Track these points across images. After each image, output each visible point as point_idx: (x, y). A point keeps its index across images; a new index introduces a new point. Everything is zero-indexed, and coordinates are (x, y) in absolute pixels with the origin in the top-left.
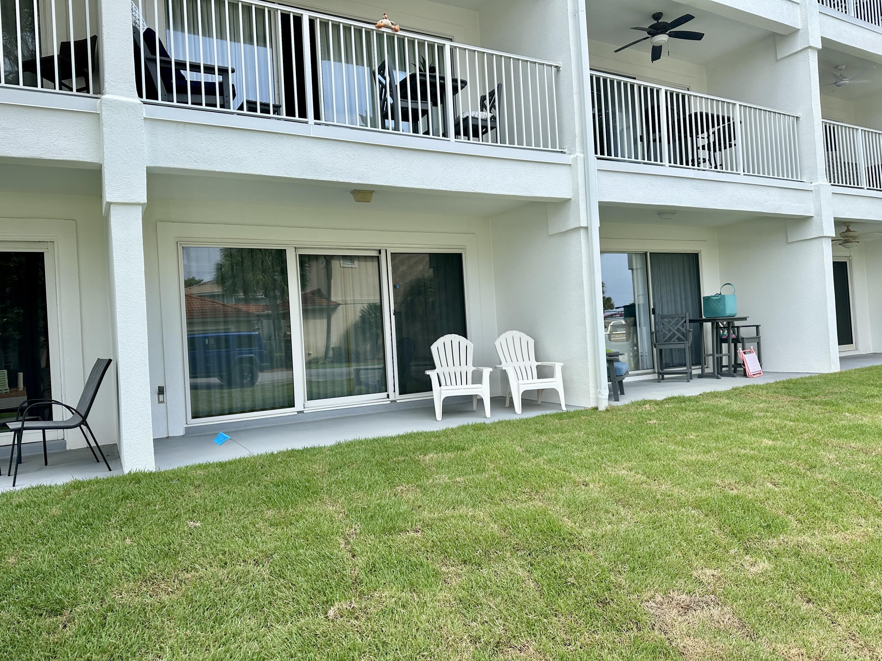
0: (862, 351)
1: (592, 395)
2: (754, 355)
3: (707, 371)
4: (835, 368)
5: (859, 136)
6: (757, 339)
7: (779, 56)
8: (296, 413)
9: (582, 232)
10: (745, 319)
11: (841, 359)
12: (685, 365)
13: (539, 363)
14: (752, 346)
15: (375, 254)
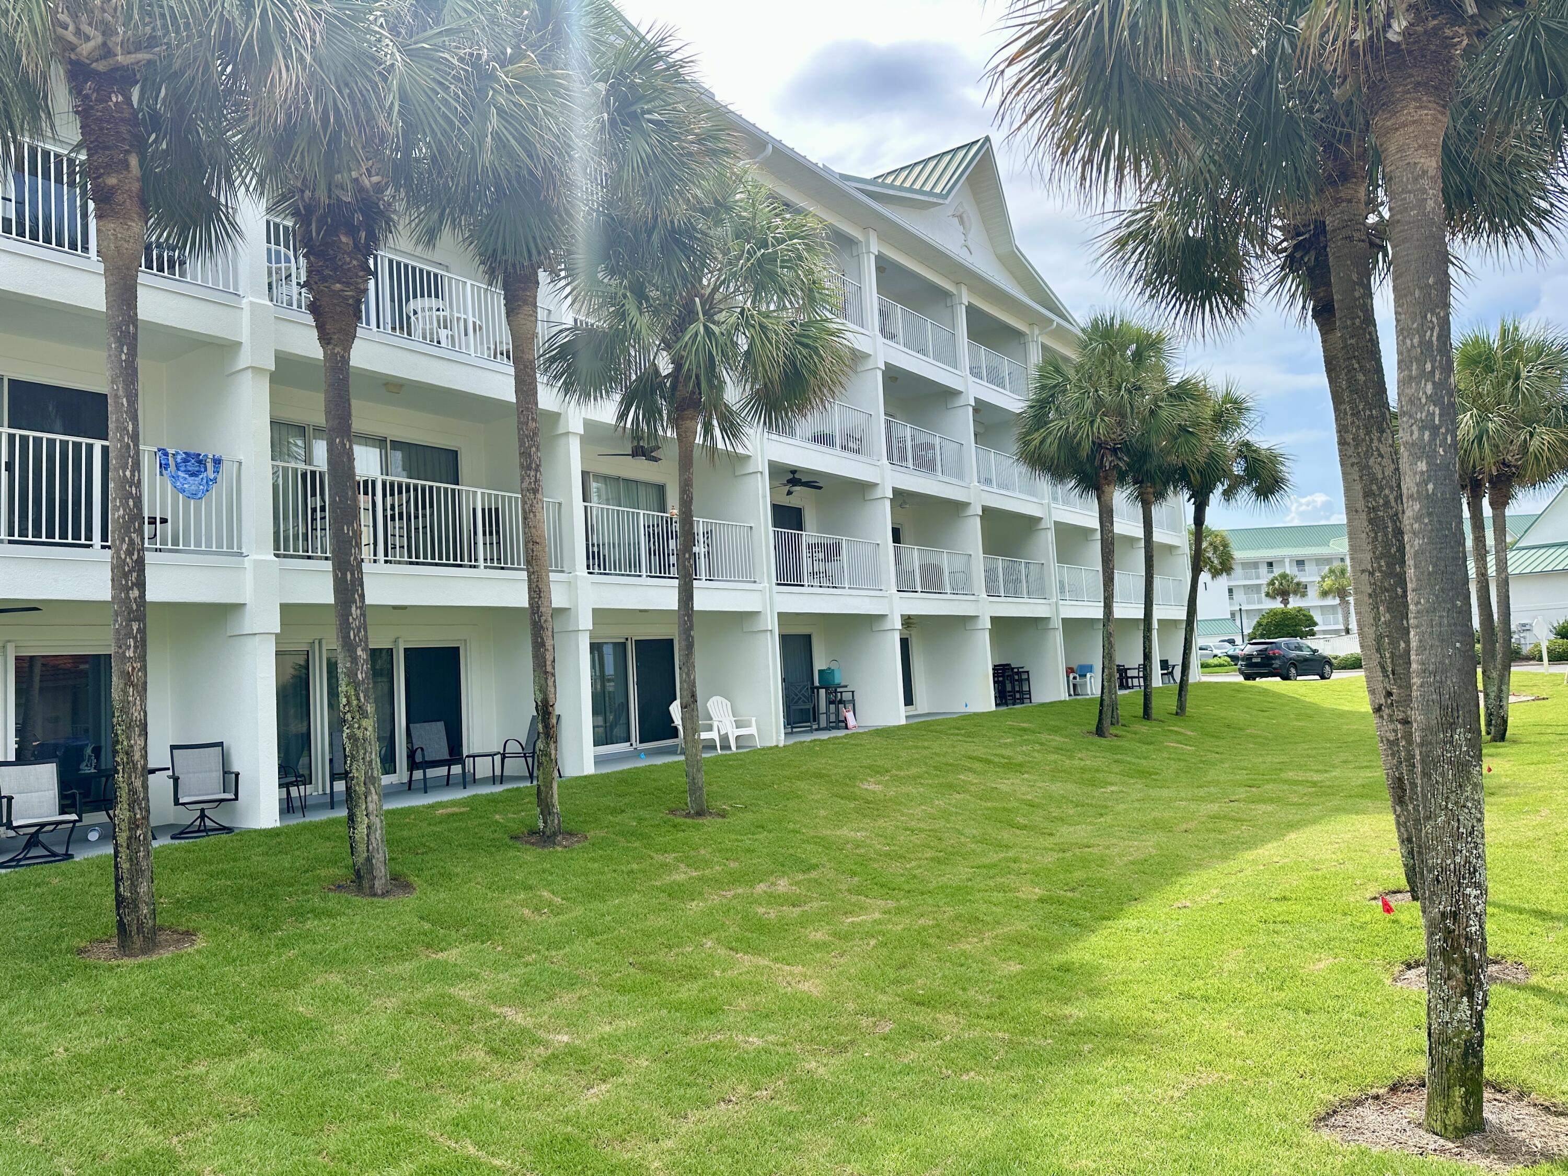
0: (920, 712)
1: (774, 738)
2: (852, 713)
3: (821, 726)
4: (903, 722)
5: (916, 553)
6: (853, 701)
7: (866, 498)
9: (769, 633)
10: (846, 686)
11: (907, 717)
12: (809, 721)
14: (850, 707)
15: (623, 640)
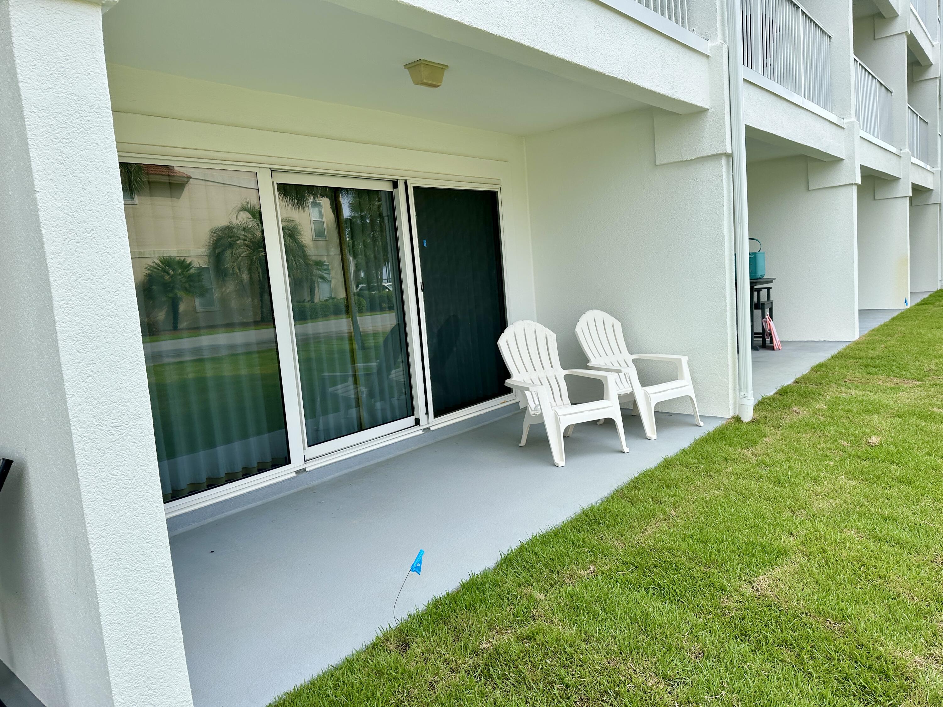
1: (731, 401)
6: (770, 304)
8: (294, 474)
9: (724, 162)
13: (635, 356)
15: (386, 187)
